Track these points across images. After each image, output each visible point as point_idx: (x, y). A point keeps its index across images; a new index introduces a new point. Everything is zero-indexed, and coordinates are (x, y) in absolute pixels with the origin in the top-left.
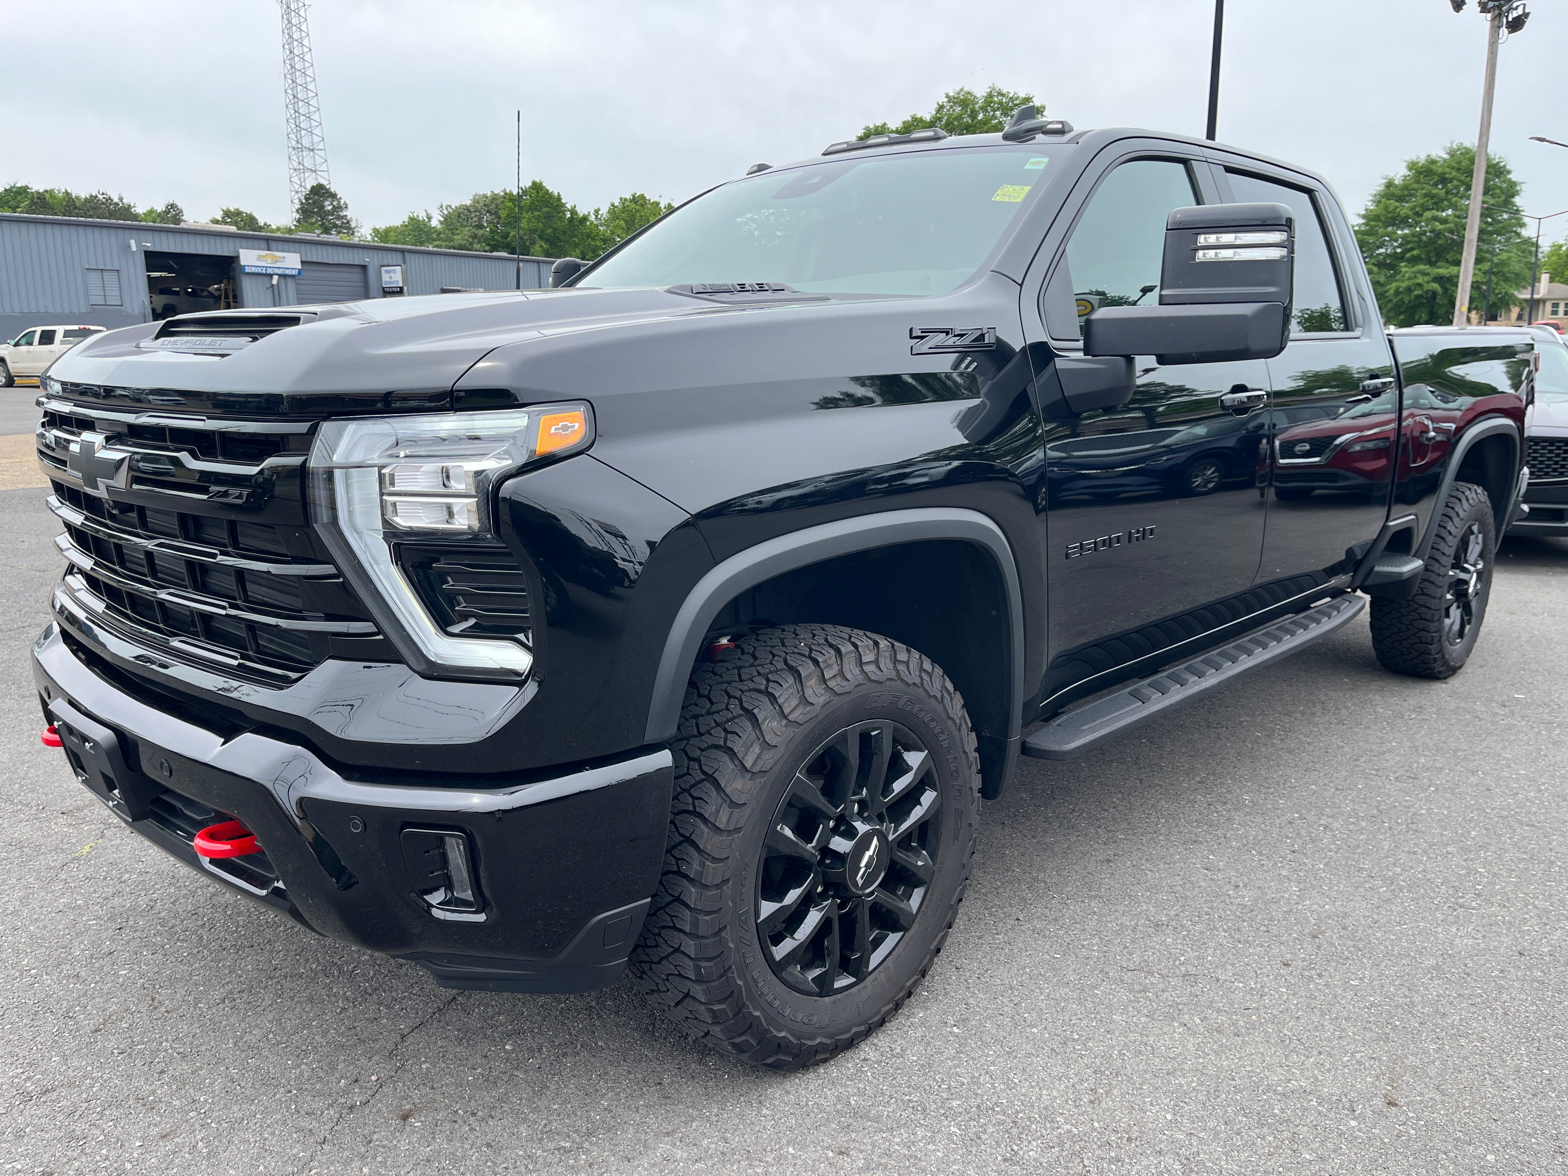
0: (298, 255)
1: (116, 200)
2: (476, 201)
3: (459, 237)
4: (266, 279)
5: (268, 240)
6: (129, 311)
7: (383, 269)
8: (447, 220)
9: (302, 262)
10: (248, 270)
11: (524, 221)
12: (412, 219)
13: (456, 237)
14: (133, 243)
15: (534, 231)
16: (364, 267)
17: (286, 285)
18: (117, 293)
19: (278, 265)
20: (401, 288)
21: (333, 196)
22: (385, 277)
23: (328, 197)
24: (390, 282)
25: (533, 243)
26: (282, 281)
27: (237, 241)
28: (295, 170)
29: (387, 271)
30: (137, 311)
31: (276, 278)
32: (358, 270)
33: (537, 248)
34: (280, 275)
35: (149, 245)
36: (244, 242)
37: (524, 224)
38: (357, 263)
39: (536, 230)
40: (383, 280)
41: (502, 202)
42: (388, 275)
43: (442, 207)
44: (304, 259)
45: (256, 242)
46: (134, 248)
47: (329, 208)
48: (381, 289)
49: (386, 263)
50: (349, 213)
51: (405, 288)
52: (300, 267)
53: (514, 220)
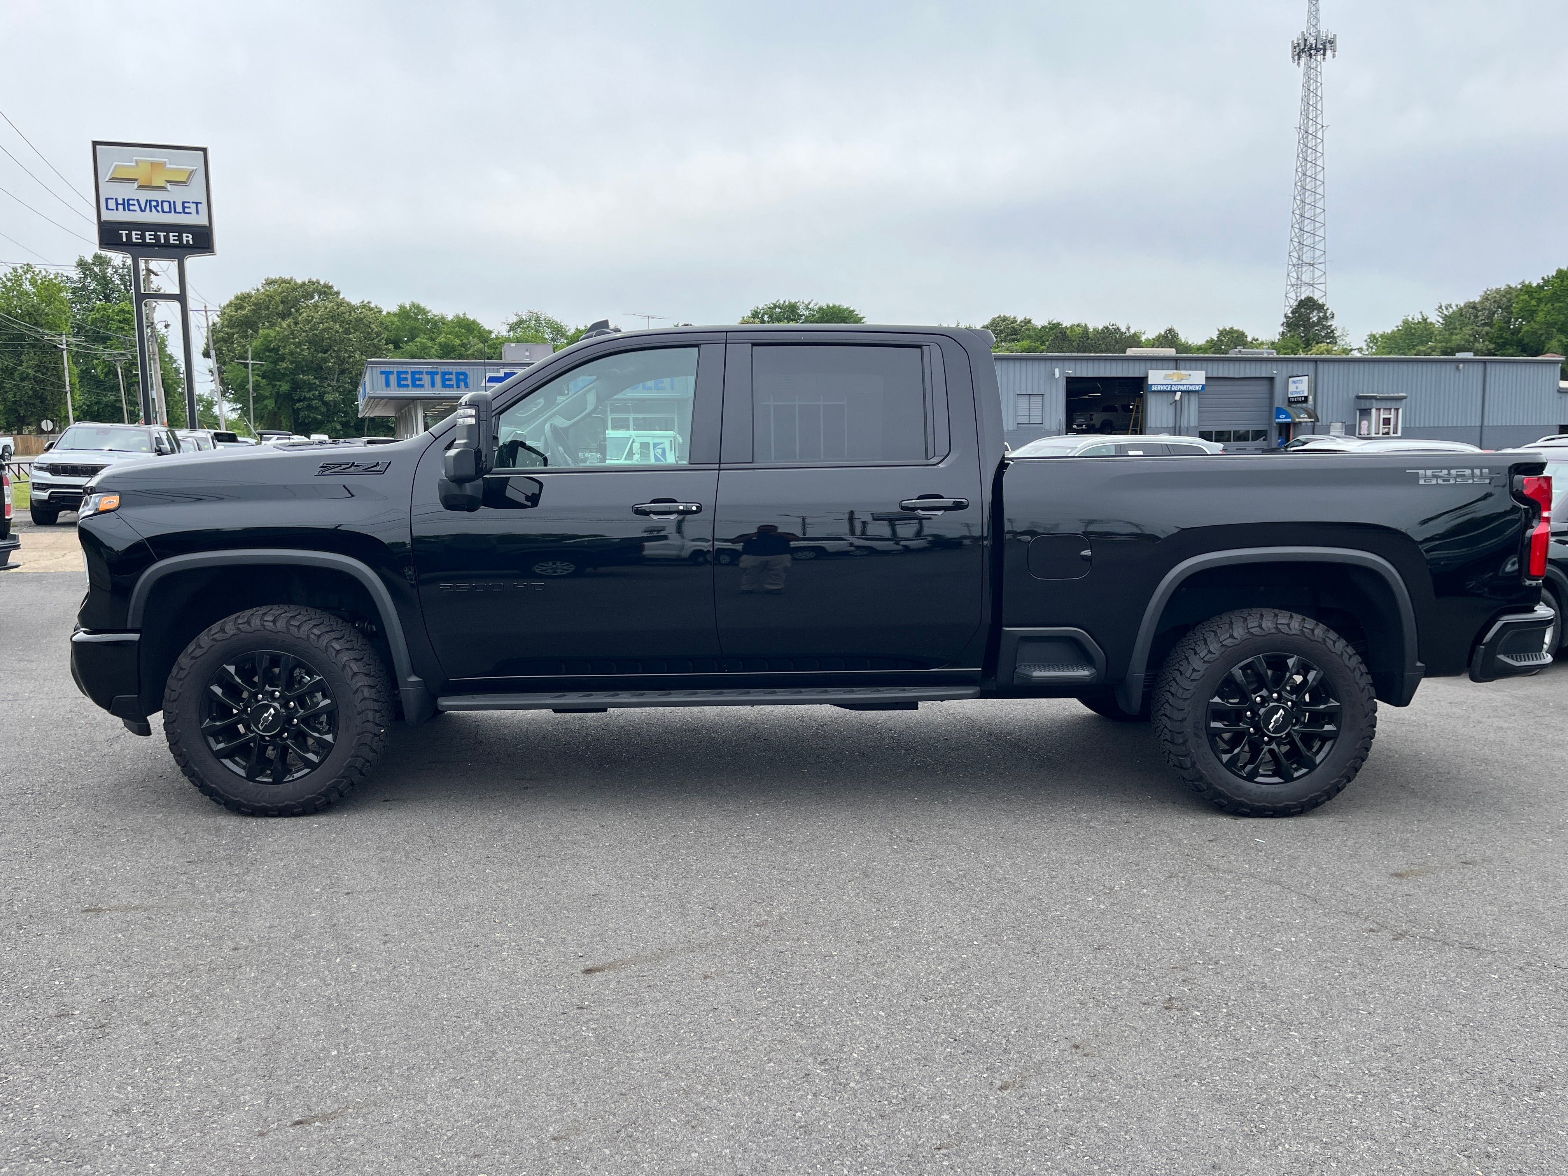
0: (1204, 372)
1: (1123, 330)
2: (1486, 298)
3: (1458, 337)
4: (1171, 395)
5: (1177, 360)
6: (1047, 428)
7: (1291, 380)
8: (1448, 320)
9: (1207, 378)
10: (1154, 388)
11: (1540, 314)
12: (1406, 322)
13: (1454, 337)
14: (1057, 371)
15: (1550, 325)
16: (1271, 379)
17: (1189, 400)
18: (1040, 413)
19: (1183, 382)
20: (1306, 398)
21: (1321, 307)
22: (1292, 388)
23: (1316, 309)
24: (1296, 392)
25: (1550, 337)
26: (1186, 396)
27: (1148, 364)
28: (1293, 286)
29: (1294, 382)
30: (1054, 428)
31: (1179, 394)
32: (1266, 382)
33: (1554, 343)
34: (1182, 392)
35: (1070, 372)
36: (1154, 364)
37: (1540, 317)
38: (1263, 375)
39: (1556, 323)
40: (1290, 390)
41: (1517, 296)
42: (1295, 385)
43: (1441, 307)
44: (1209, 375)
45: (1166, 364)
46: (1057, 375)
47: (1315, 319)
48: (1286, 400)
49: (1295, 374)
50: (1333, 323)
51: (1311, 398)
52: (1204, 383)
53: (1529, 314)
